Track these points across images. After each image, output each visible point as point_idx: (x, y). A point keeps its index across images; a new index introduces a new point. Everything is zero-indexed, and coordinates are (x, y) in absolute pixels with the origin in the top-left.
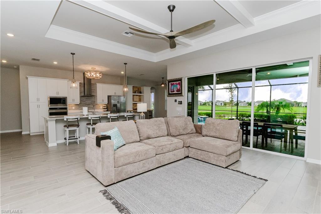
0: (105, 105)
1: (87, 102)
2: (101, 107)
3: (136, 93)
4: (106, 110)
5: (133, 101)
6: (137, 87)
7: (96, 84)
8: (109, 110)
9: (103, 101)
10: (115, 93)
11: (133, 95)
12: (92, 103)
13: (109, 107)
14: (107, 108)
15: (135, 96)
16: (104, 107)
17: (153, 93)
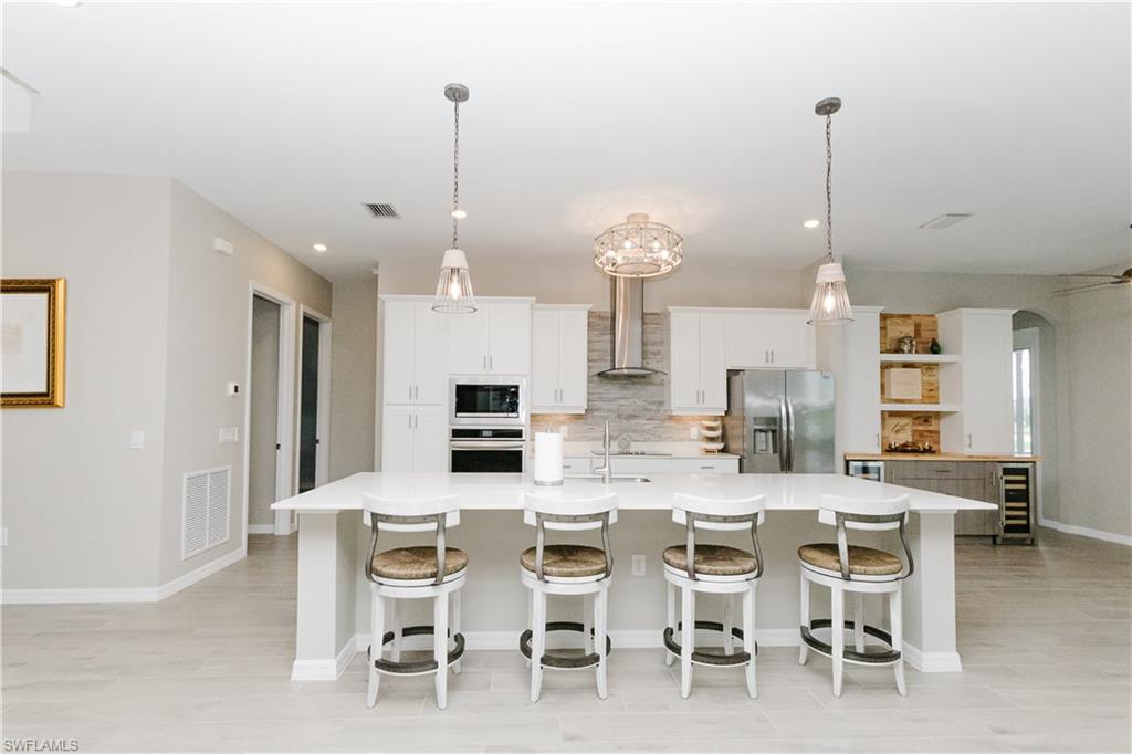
0: (716, 418)
1: (622, 402)
2: (694, 431)
3: (898, 351)
4: (721, 446)
5: (884, 400)
6: (908, 316)
7: (667, 314)
8: (733, 445)
9: (701, 397)
10: (770, 356)
11: (885, 366)
12: (648, 410)
13: (734, 432)
14: (724, 438)
15: (894, 371)
16: (711, 429)
17: (1026, 354)
